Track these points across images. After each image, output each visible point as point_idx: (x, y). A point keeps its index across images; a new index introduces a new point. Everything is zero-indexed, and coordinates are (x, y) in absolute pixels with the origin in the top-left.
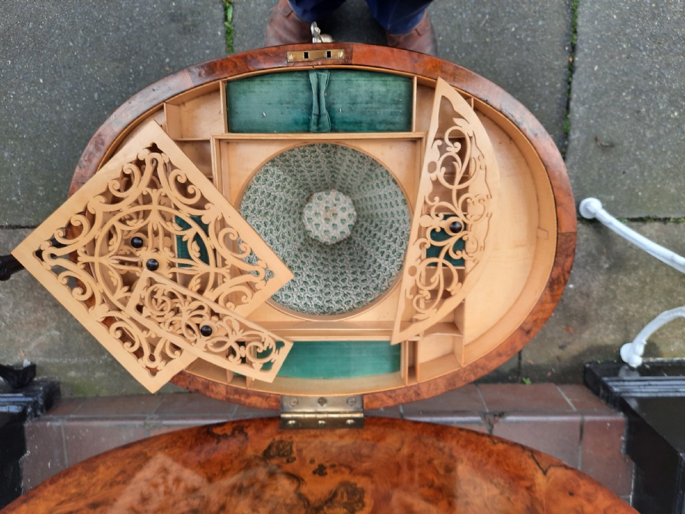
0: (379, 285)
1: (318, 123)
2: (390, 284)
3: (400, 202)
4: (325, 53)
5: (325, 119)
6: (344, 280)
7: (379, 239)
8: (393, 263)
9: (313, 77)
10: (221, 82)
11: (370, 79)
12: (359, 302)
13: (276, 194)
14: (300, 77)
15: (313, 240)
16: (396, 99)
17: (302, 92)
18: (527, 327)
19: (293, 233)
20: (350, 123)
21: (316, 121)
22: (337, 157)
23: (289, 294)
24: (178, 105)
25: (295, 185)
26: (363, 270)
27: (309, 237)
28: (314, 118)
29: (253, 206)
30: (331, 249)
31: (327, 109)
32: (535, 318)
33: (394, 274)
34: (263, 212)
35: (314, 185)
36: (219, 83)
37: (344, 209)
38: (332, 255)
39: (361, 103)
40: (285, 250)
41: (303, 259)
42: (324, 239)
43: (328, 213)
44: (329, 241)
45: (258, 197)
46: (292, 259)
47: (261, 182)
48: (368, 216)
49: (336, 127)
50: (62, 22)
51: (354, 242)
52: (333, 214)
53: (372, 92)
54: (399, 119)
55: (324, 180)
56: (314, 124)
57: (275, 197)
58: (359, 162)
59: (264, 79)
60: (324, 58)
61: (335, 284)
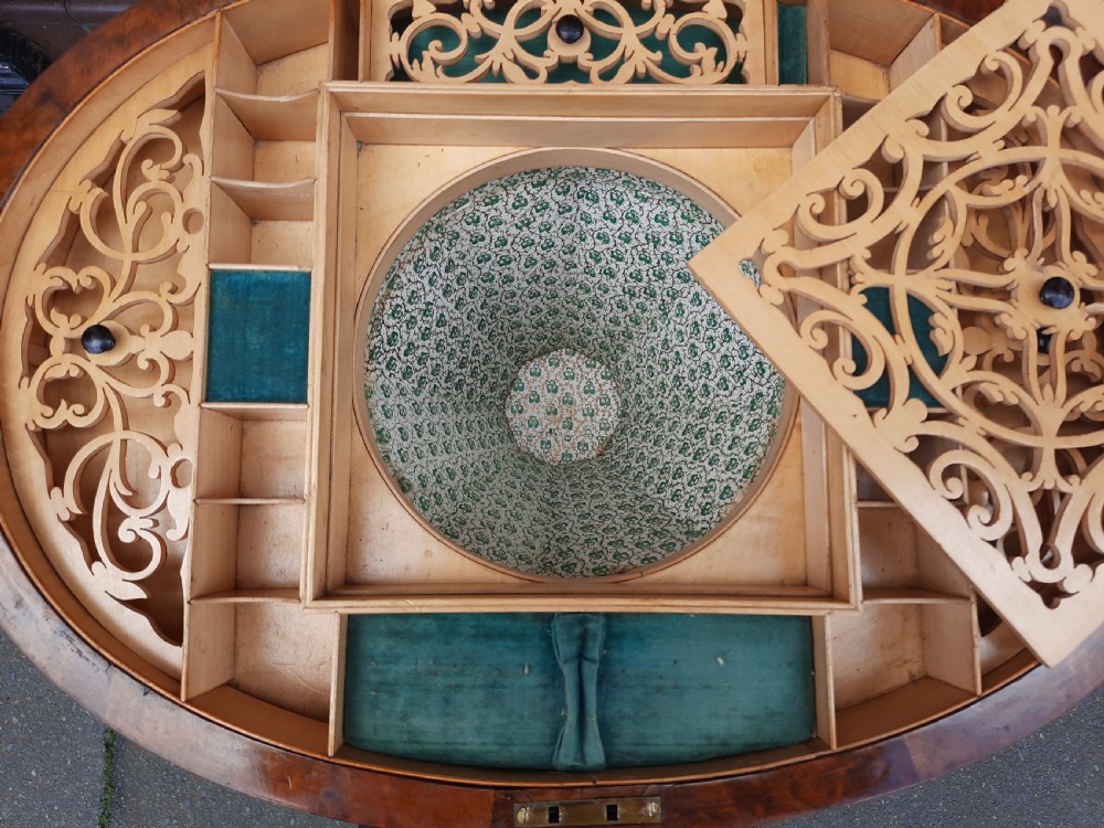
0: (446, 244)
1: (584, 639)
2: (416, 243)
3: (396, 435)
4: (565, 818)
5: (565, 649)
6: (531, 262)
7: (451, 355)
8: (413, 296)
9: (596, 754)
10: (834, 748)
11: (449, 748)
12: (492, 203)
13: (681, 457)
14: (629, 754)
15: (600, 359)
16: (384, 696)
17: (622, 718)
18: (48, 111)
19: (644, 373)
20: (502, 635)
21: (590, 644)
22: (544, 539)
23: (656, 227)
24: (927, 677)
25: (637, 477)
26: (487, 284)
27: (608, 366)
28: (595, 652)
29: (738, 431)
30: (560, 339)
31: (561, 674)
32: (28, 135)
33: (410, 268)
34: (713, 418)
35: (594, 476)
36: (838, 746)
37: (533, 423)
38: (558, 326)
39: (474, 687)
40: (663, 333)
41: (621, 314)
42: (574, 361)
43: (567, 415)
44: (565, 357)
45: (726, 451)
46: (646, 314)
47: (720, 487)
48: (479, 408)
49: (538, 626)
50: (1058, 775)
51: (510, 353)
52: (555, 412)
53: (447, 715)
54: (376, 645)
55: (574, 485)
56: (595, 635)
57: (683, 450)
58: (492, 529)
59: (720, 749)
60: (566, 806)
61: (551, 255)
